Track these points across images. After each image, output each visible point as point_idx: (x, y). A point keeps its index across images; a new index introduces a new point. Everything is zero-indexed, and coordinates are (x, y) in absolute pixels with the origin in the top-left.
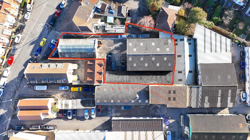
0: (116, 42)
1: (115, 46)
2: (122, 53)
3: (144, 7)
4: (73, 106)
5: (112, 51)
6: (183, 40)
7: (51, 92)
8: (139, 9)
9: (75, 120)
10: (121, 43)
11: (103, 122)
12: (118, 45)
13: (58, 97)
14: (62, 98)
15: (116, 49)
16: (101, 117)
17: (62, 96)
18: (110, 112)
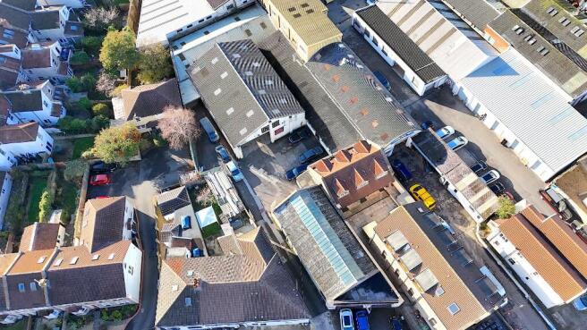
0: (256, 181)
1: (266, 178)
2: (273, 155)
3: (141, 170)
4: (465, 172)
5: (280, 178)
6: (182, 56)
7: (478, 254)
8: (150, 178)
9: (489, 163)
10: (253, 170)
11: (445, 108)
12: (260, 173)
13: (475, 233)
14: (469, 219)
15: (269, 171)
16: (439, 116)
17: (464, 221)
18: (414, 106)
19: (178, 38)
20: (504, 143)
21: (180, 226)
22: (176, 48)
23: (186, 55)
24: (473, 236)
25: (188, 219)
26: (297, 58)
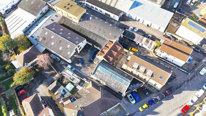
0: (80, 68)
2: (81, 57)
4: (143, 38)
5: (87, 64)
14: (149, 51)
18: (118, 25)
19: (27, 31)
20: (148, 25)
21: (62, 94)
22: (28, 35)
23: (33, 35)
24: (153, 56)
25: (64, 91)
26: (74, 22)
